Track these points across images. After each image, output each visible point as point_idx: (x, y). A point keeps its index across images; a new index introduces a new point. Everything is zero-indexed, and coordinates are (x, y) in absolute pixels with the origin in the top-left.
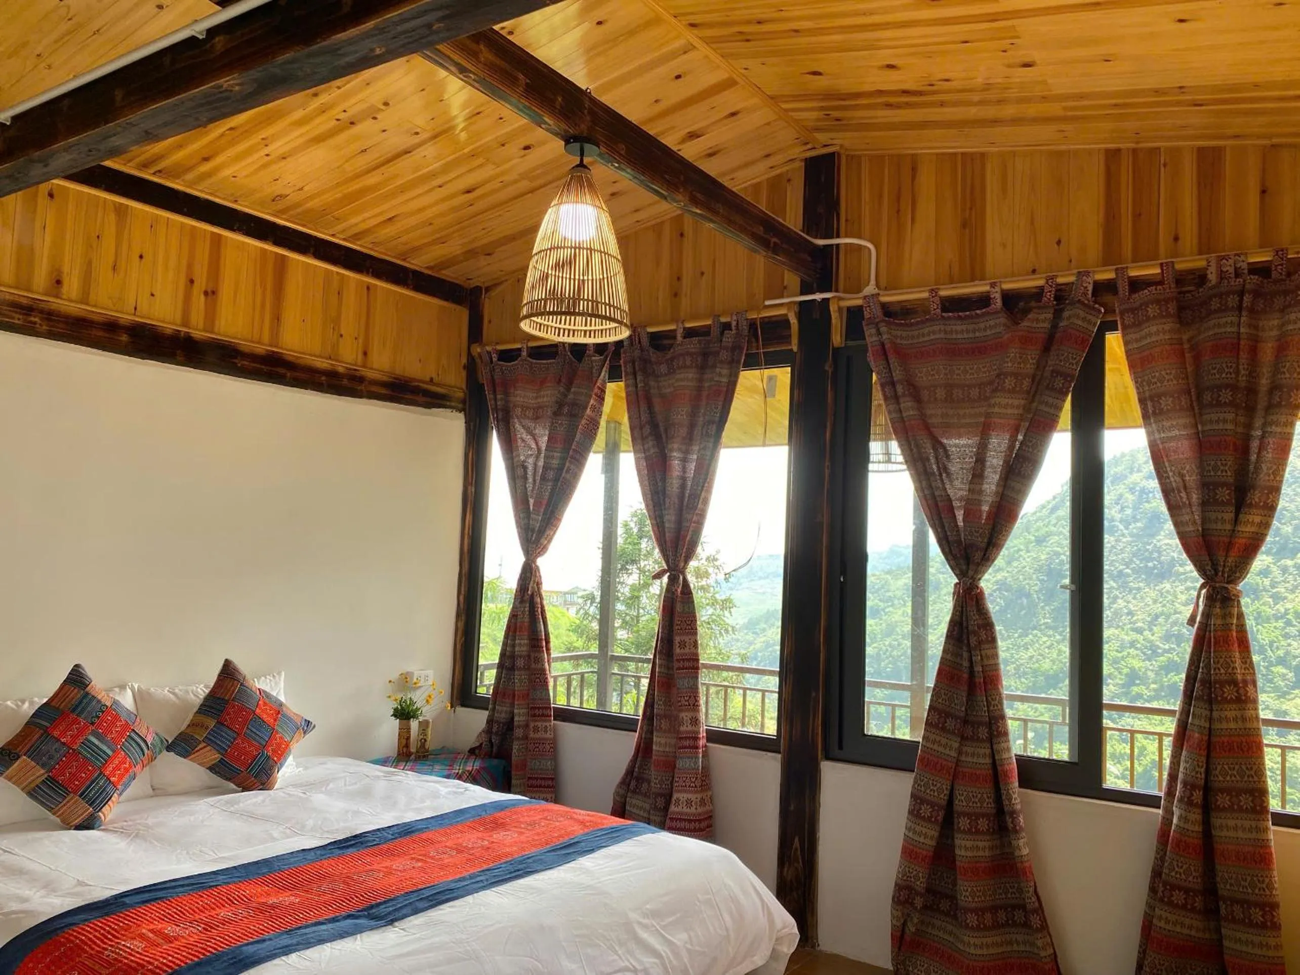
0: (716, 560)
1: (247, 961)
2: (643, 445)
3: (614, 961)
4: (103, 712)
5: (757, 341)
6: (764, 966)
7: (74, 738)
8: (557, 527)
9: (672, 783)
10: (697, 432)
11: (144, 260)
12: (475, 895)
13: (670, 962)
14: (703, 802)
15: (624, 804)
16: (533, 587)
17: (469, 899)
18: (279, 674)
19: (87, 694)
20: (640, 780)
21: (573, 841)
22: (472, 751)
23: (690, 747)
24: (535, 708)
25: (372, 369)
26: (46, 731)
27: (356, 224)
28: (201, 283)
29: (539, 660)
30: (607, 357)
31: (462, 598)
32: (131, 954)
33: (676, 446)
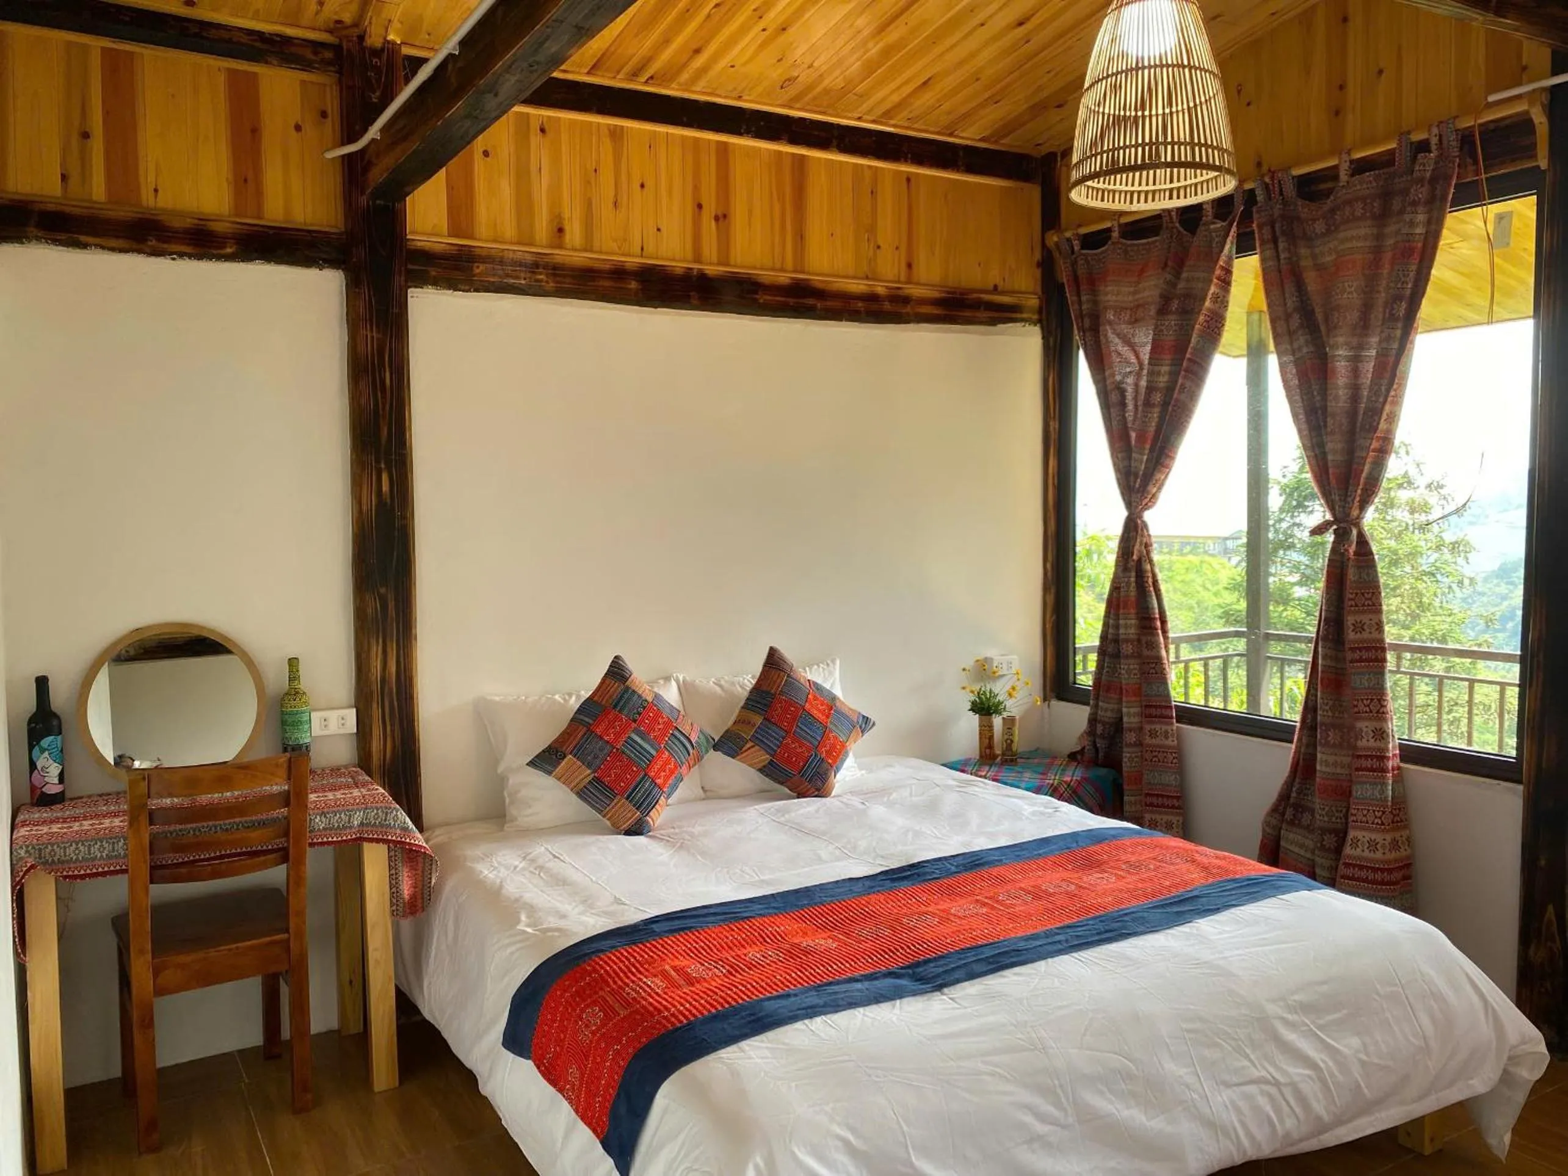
0: (1442, 487)
1: (765, 1021)
2: (1291, 344)
3: (1243, 1068)
4: (644, 708)
5: (1476, 162)
6: (1487, 1093)
7: (618, 735)
8: (1168, 467)
9: (1346, 817)
10: (1377, 315)
11: (646, 189)
12: (1050, 960)
13: (1332, 1075)
14: (1395, 845)
15: (1277, 840)
16: (1140, 551)
17: (1041, 965)
18: (833, 661)
19: (628, 688)
20: (1300, 808)
21: (1190, 895)
22: (1072, 756)
23: (1372, 770)
24: (1151, 706)
25: (918, 284)
26: (588, 726)
27: (884, 99)
28: (710, 208)
29: (1153, 646)
30: (1231, 225)
31: (1049, 566)
32: (649, 995)
33: (1341, 340)
